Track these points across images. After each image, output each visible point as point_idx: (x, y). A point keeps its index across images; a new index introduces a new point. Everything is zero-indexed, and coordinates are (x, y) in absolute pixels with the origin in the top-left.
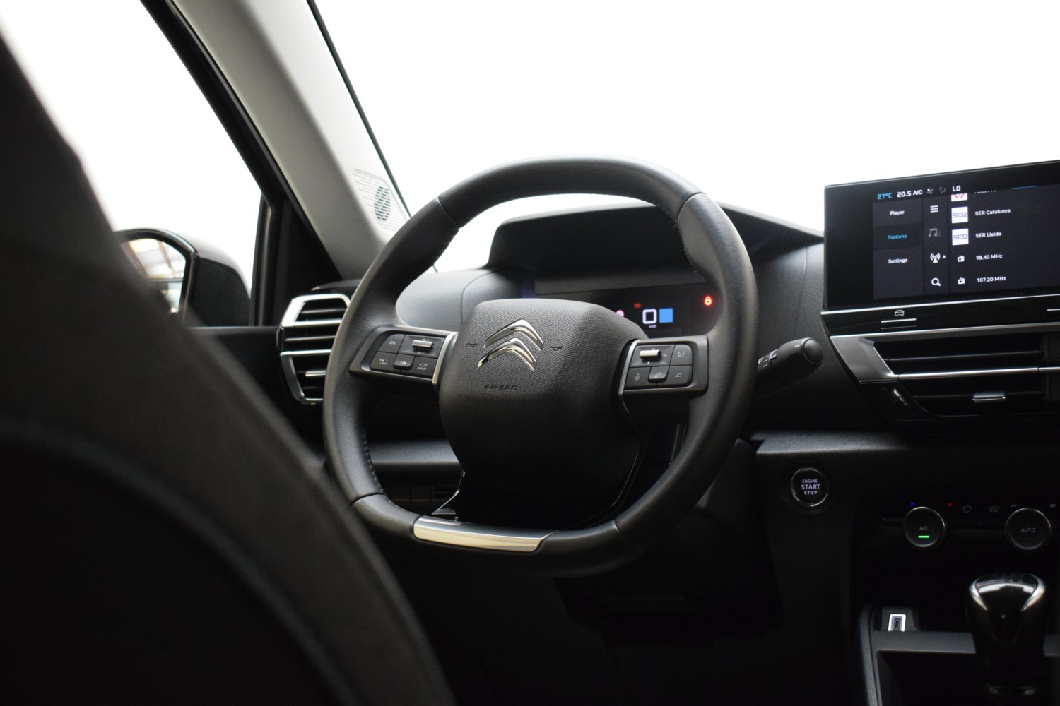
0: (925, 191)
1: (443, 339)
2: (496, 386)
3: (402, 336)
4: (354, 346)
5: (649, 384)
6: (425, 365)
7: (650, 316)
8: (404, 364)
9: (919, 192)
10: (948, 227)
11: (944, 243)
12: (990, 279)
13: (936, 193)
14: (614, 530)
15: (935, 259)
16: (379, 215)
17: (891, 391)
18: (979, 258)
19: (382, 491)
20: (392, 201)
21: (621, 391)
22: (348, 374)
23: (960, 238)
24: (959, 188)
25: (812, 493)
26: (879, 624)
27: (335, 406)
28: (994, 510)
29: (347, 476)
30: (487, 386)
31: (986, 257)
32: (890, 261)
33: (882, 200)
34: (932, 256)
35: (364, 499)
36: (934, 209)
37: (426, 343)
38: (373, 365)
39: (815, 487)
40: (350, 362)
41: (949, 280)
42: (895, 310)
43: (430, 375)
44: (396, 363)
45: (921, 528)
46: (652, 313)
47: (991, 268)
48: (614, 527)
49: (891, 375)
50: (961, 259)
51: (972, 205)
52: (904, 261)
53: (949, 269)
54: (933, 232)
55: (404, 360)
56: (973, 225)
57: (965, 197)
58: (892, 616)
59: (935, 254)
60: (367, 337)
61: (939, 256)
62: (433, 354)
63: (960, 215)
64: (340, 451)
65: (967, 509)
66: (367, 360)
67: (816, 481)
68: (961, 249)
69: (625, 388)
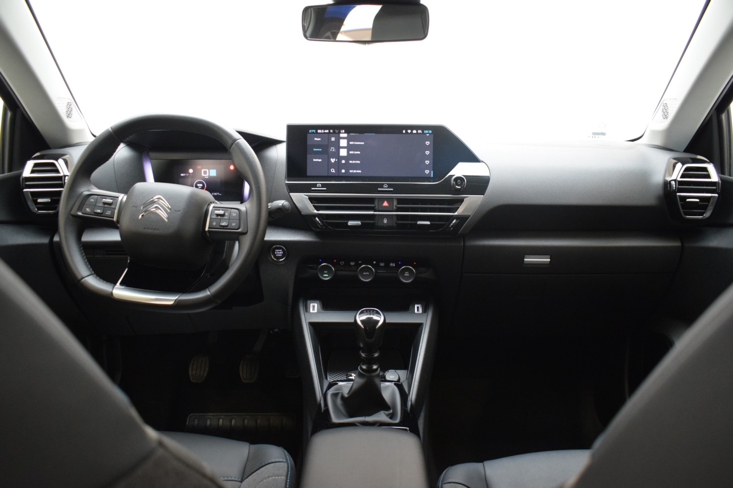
0: (329, 131)
1: (117, 199)
2: (149, 228)
3: (96, 196)
4: (72, 203)
5: (220, 227)
6: (110, 212)
7: (205, 173)
8: (99, 211)
9: (327, 131)
10: (338, 148)
11: (337, 155)
12: (355, 171)
13: (334, 132)
14: (209, 295)
15: (333, 160)
16: (68, 116)
17: (315, 218)
18: (351, 162)
19: (93, 272)
20: (73, 108)
21: (207, 229)
22: (70, 216)
23: (343, 153)
24: (343, 131)
25: (279, 255)
26: (307, 309)
27: (65, 233)
28: (352, 264)
29: (76, 267)
30: (145, 228)
31: (354, 162)
32: (314, 160)
33: (311, 133)
34: (332, 159)
35: (86, 278)
36: (333, 139)
37: (109, 201)
38: (83, 211)
39: (281, 253)
40: (71, 210)
41: (338, 170)
42: (317, 184)
43: (112, 216)
44: (95, 211)
45: (325, 272)
46: (206, 171)
47: (355, 167)
48: (209, 293)
49: (316, 212)
50: (343, 162)
51: (349, 139)
52: (320, 160)
53: (338, 165)
54: (332, 149)
55: (99, 209)
56: (349, 148)
57: (345, 135)
58: (311, 304)
59: (333, 158)
60: (79, 197)
61: (334, 160)
62: (113, 206)
63: (343, 143)
64: (70, 255)
65: (342, 263)
66: (80, 209)
67: (281, 250)
68: (343, 158)
69: (209, 228)
